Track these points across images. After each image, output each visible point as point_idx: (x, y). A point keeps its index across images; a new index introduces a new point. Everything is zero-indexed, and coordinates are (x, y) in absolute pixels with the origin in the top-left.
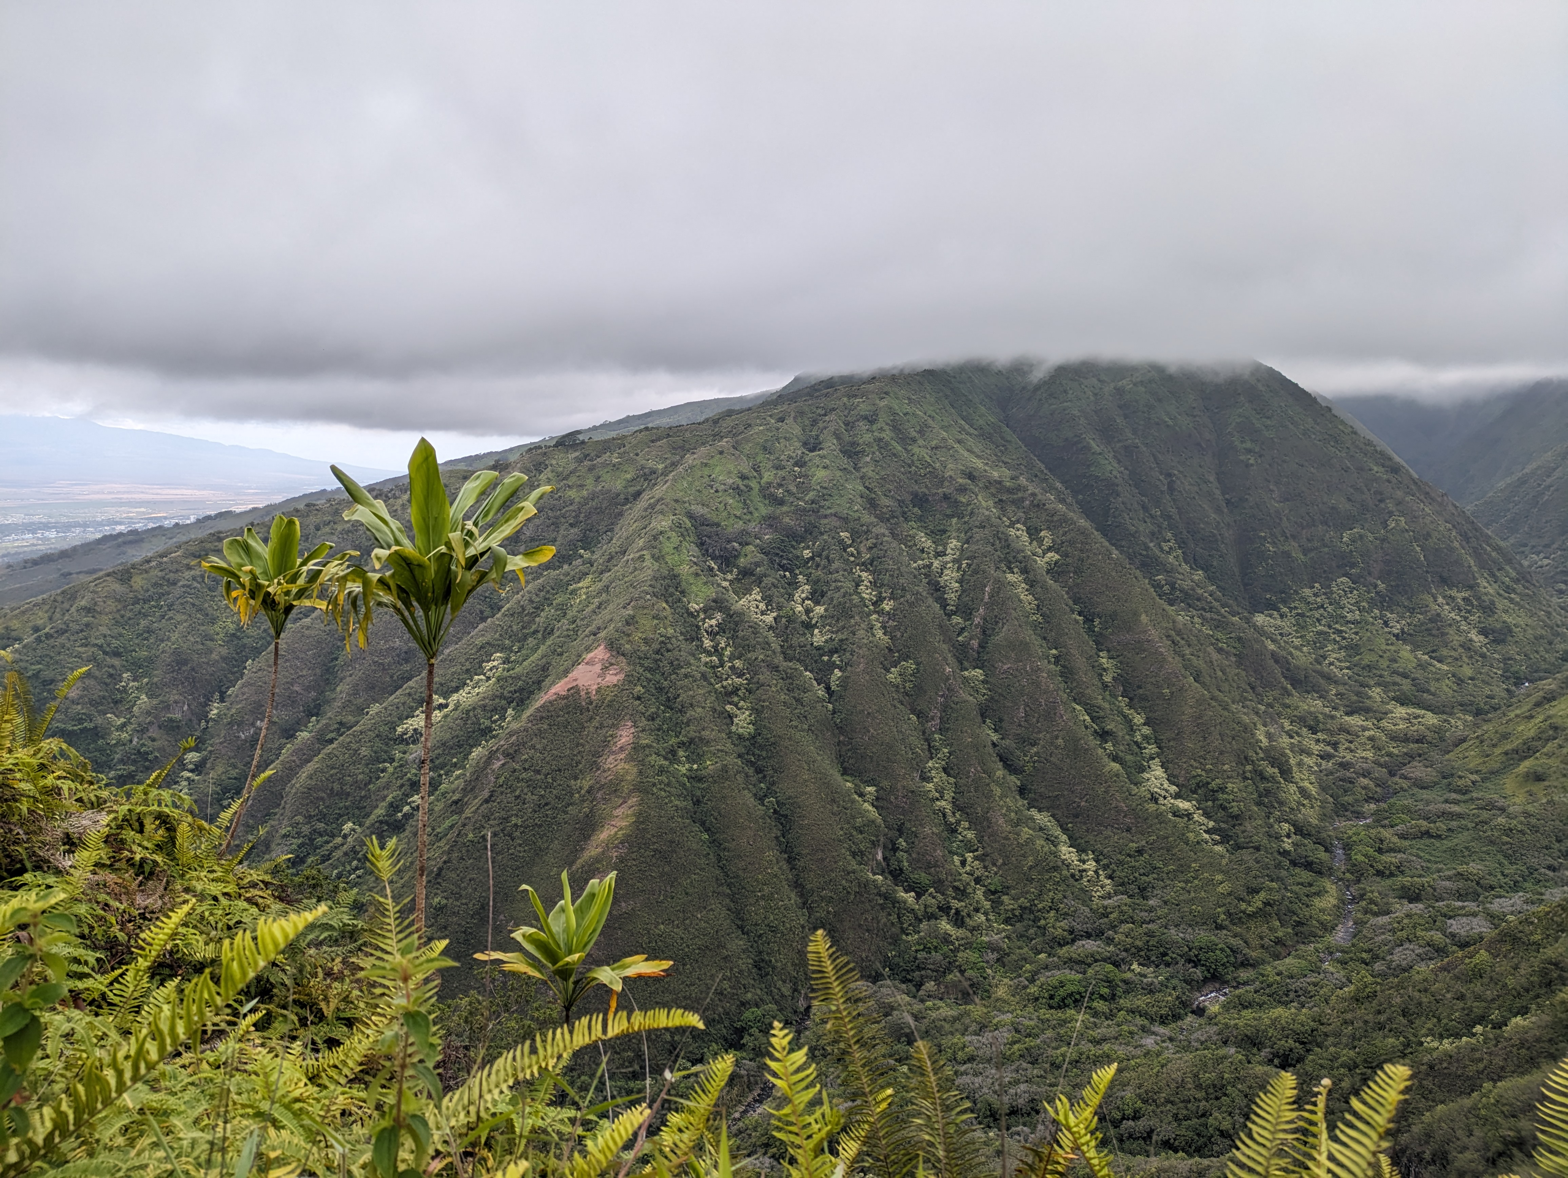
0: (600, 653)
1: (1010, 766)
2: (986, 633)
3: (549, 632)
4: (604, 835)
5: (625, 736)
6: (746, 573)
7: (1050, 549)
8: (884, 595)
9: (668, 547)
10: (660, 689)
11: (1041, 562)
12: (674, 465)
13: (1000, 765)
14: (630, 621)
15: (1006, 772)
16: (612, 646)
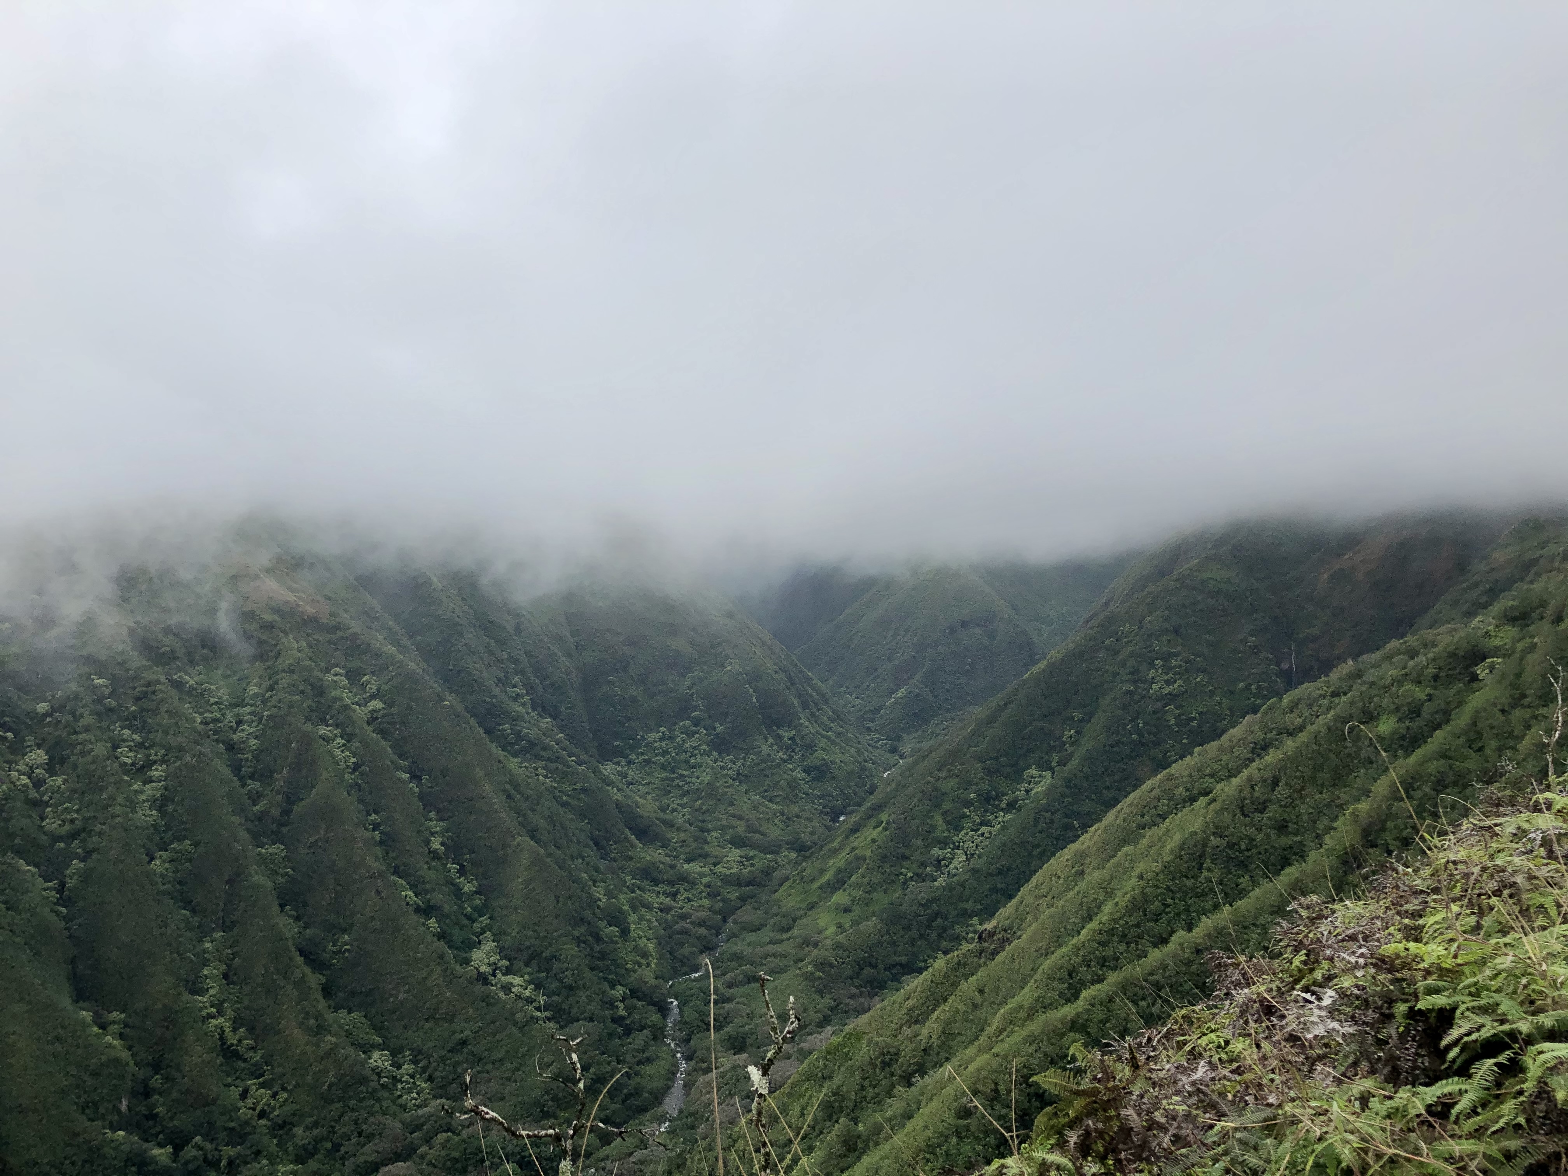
1: (314, 960)
2: (291, 799)
7: (373, 697)
8: (153, 758)
11: (362, 713)
13: (300, 960)
15: (307, 970)
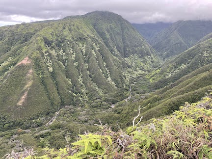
0: (27, 58)
2: (88, 58)
3: (19, 54)
4: (27, 86)
5: (31, 71)
6: (52, 47)
7: (98, 47)
8: (74, 52)
9: (39, 42)
10: (37, 64)
11: (97, 49)
12: (41, 29)
13: (89, 76)
14: (32, 53)
15: (90, 78)
16: (29, 57)
